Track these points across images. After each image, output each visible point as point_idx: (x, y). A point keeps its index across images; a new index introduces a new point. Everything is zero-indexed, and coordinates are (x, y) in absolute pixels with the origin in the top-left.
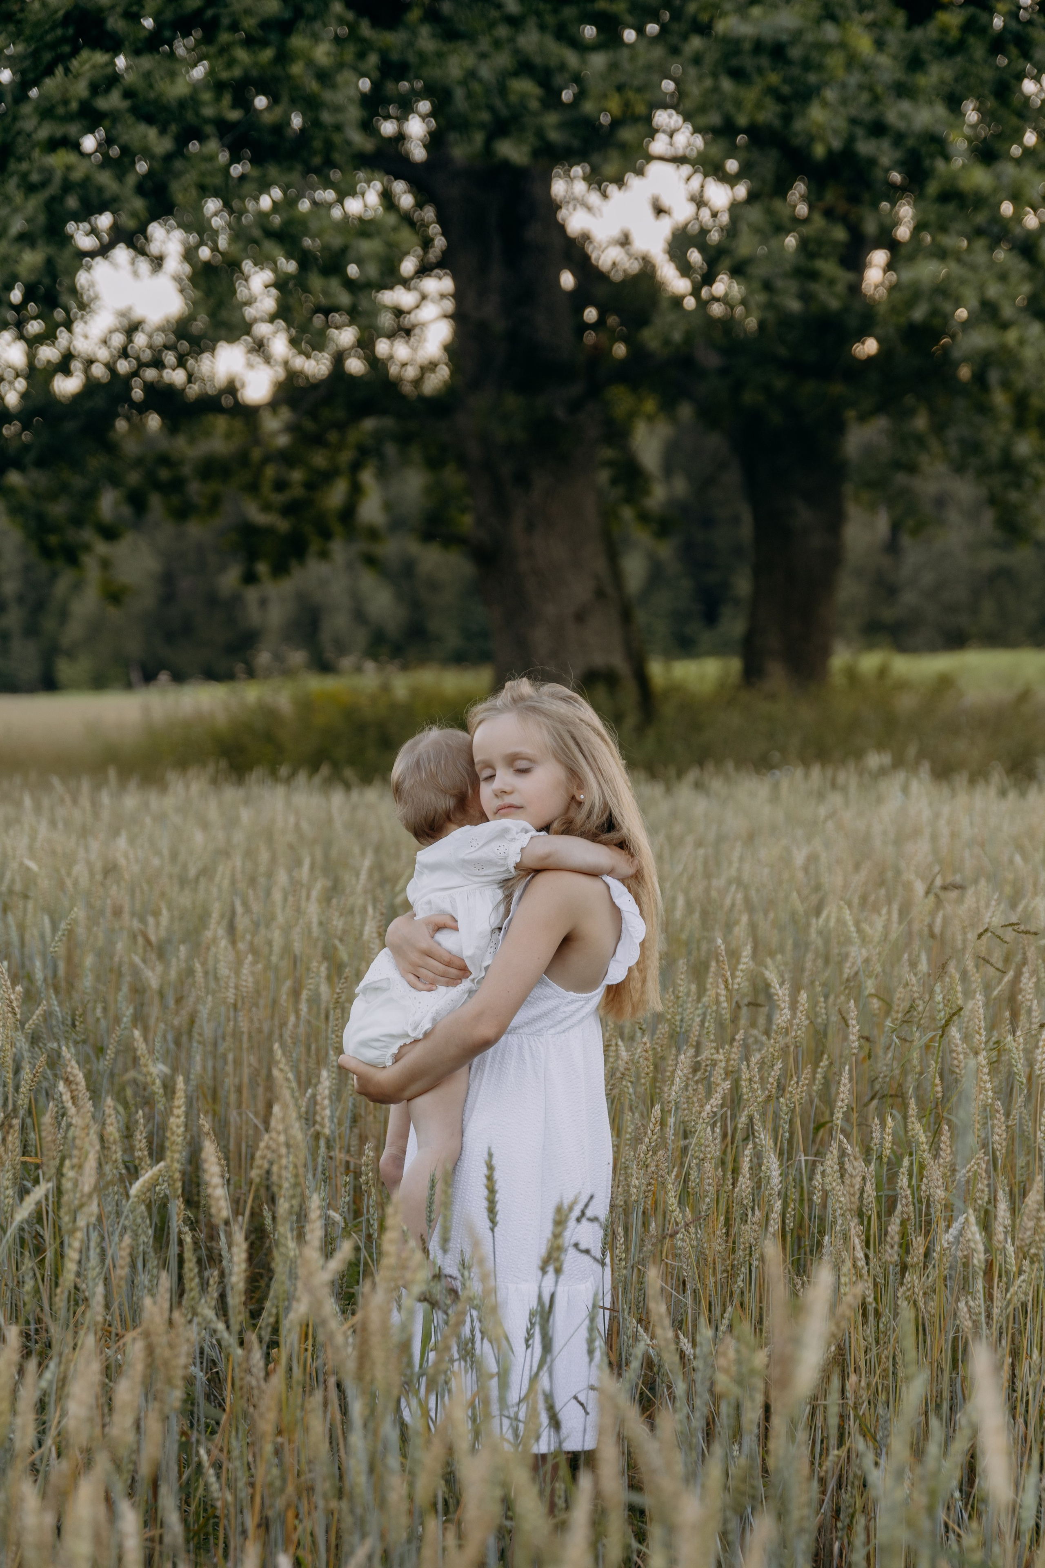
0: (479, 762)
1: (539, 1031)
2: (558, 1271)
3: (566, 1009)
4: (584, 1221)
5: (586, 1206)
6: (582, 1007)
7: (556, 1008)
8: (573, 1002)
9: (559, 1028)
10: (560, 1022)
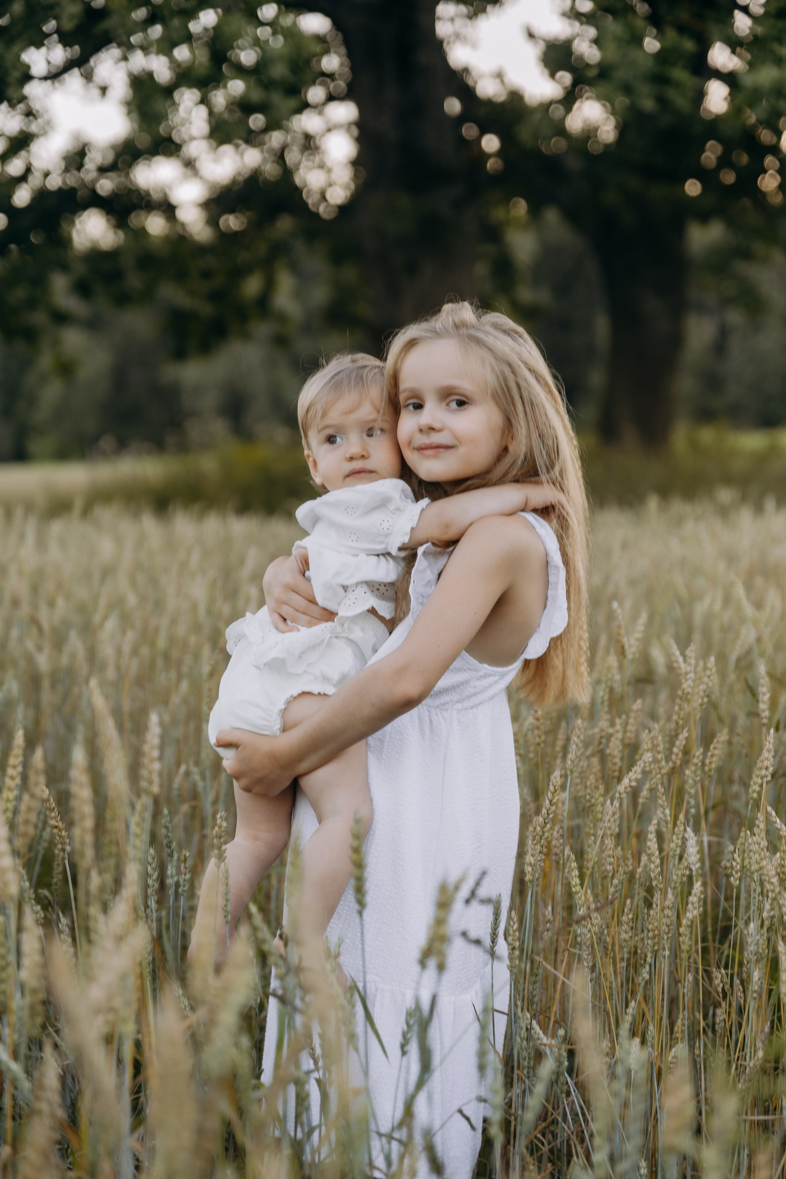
0: (404, 391)
1: (444, 704)
2: (441, 968)
3: (477, 683)
4: (475, 904)
5: (478, 884)
6: (496, 682)
7: (466, 682)
8: (486, 676)
9: (466, 704)
10: (469, 697)
